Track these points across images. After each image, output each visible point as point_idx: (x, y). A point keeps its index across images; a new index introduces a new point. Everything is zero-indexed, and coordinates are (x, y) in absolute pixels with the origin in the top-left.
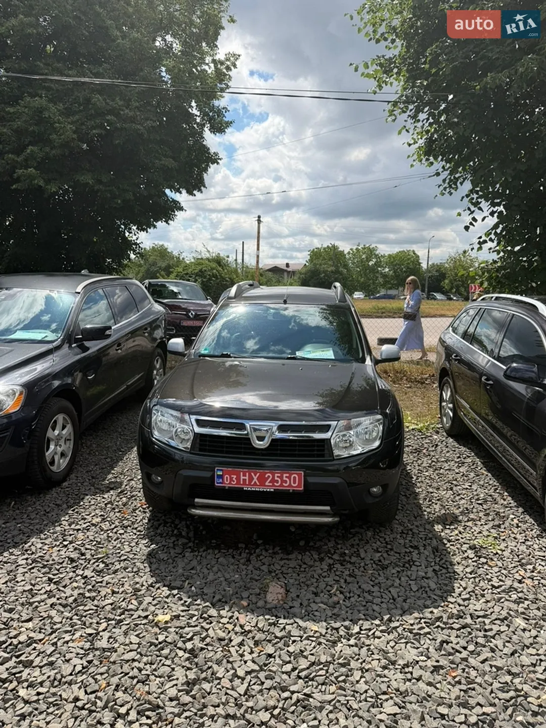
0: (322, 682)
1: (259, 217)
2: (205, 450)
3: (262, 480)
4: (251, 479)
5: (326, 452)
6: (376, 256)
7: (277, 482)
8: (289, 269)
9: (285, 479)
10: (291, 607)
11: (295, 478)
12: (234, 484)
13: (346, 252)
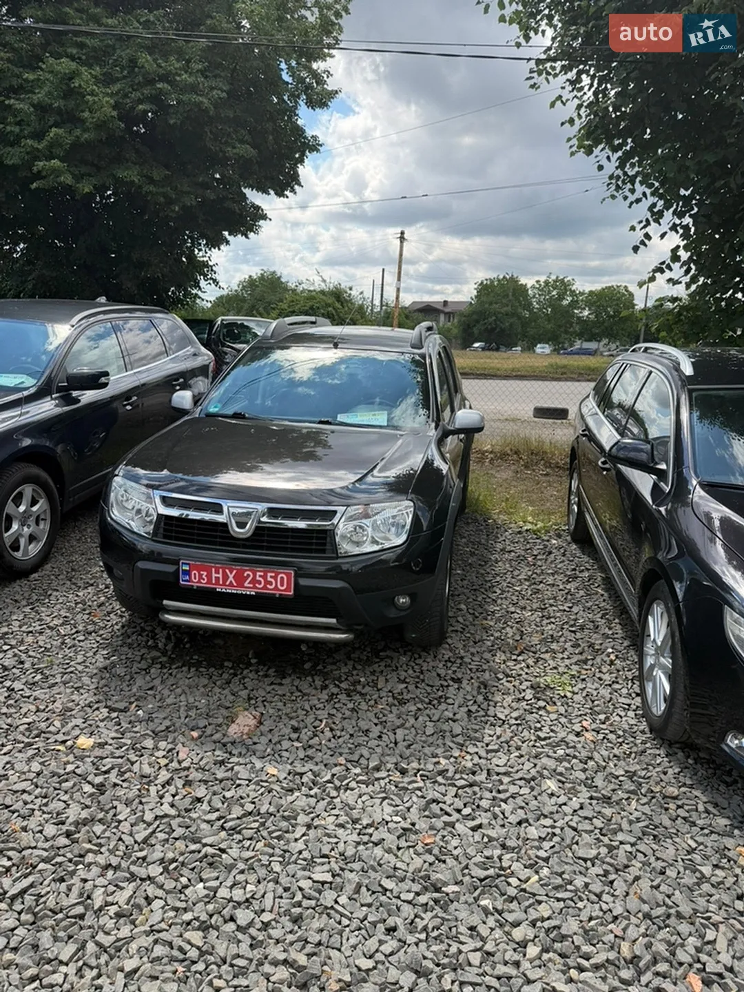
0: (249, 836)
1: (402, 233)
2: (169, 537)
3: (240, 579)
4: (225, 577)
5: (328, 547)
6: (573, 293)
7: (260, 583)
8: (447, 310)
9: (269, 579)
11: (282, 578)
12: (204, 583)
13: (529, 286)
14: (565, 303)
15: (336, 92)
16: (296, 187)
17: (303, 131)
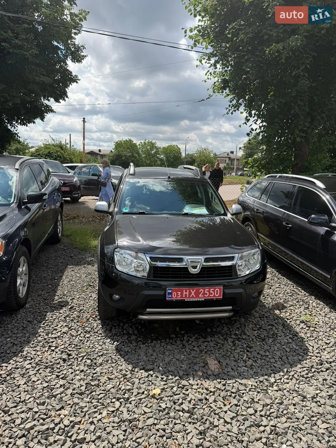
0: (275, 417)
1: (84, 119)
2: (157, 277)
3: (197, 294)
4: (190, 293)
5: (233, 273)
6: (156, 147)
7: (206, 294)
8: (101, 153)
9: (211, 292)
10: (228, 372)
11: (217, 290)
12: (179, 298)
13: (137, 144)
14: (153, 152)
15: (86, 56)
16: (66, 98)
17: (71, 73)
